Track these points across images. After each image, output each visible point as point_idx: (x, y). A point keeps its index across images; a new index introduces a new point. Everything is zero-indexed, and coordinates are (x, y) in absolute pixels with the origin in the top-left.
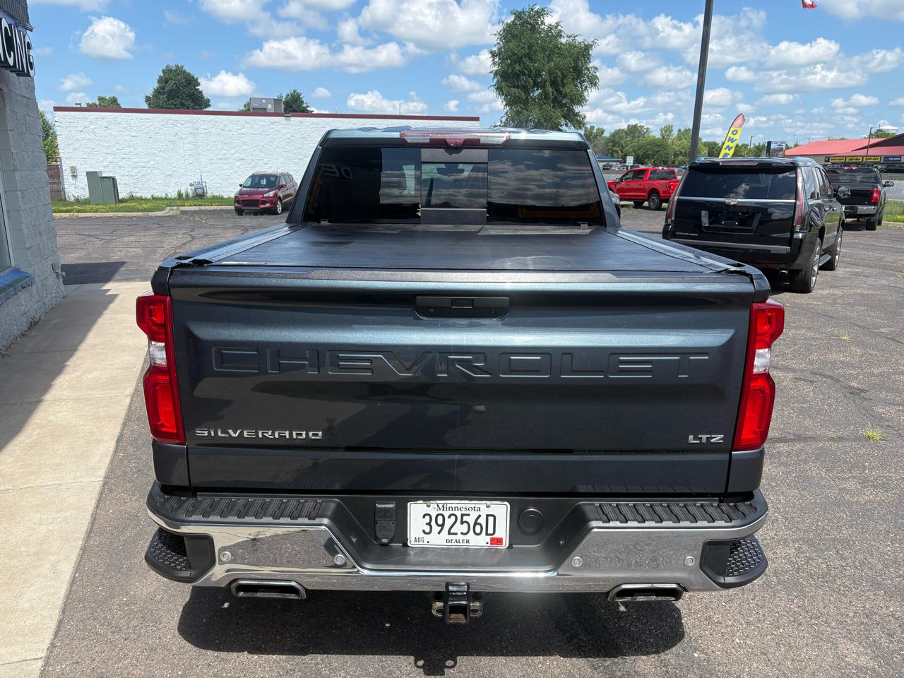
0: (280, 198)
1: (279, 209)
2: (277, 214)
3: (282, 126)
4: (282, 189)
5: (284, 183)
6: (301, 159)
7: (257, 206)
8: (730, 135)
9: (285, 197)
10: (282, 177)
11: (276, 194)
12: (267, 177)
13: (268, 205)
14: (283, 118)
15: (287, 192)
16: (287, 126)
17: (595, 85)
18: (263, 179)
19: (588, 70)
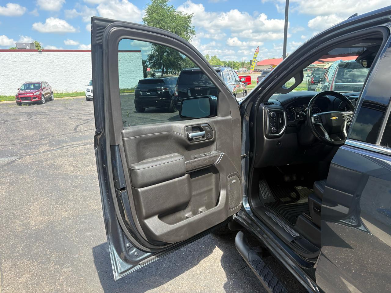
0: (43, 95)
1: (44, 101)
2: (43, 104)
3: (38, 57)
4: (44, 90)
5: (44, 87)
6: (50, 74)
7: (30, 100)
8: (255, 56)
9: (46, 94)
10: (43, 84)
11: (41, 93)
12: (34, 84)
13: (37, 99)
14: (38, 52)
15: (47, 92)
16: (40, 57)
17: (194, 35)
18: (31, 85)
19: (191, 28)
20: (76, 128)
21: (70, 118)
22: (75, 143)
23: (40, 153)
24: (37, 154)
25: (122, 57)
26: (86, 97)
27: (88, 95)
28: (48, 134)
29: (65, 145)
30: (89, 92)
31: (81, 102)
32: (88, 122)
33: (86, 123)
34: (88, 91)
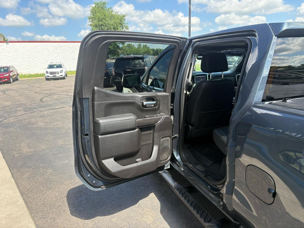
0: (11, 76)
1: (12, 81)
2: (11, 83)
3: (5, 46)
4: (12, 73)
5: (12, 70)
6: (15, 60)
7: (1, 80)
9: (13, 76)
10: (11, 68)
11: (9, 75)
12: (3, 68)
13: (6, 80)
14: (5, 43)
15: (14, 74)
16: (7, 47)
18: (2, 69)
19: (125, 24)
20: (41, 100)
21: (35, 93)
22: (43, 109)
23: (18, 116)
24: (16, 116)
25: (73, 46)
26: (46, 77)
28: (21, 104)
29: (35, 110)
30: (48, 73)
31: (42, 82)
32: (50, 95)
33: (48, 96)
34: (46, 73)
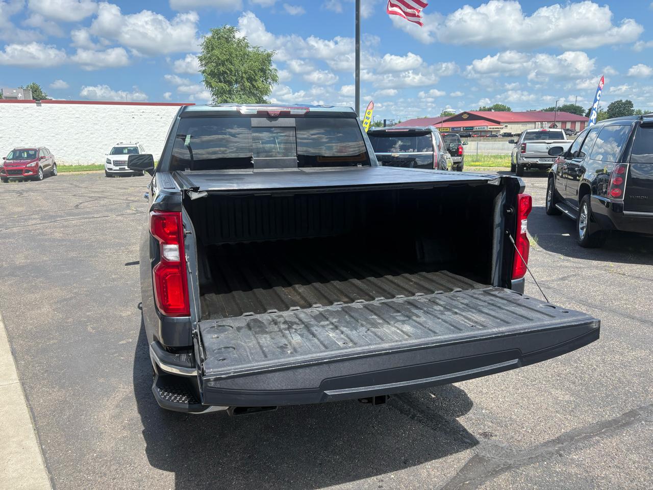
0: (40, 167)
1: (41, 176)
2: (40, 180)
3: (35, 110)
4: (42, 160)
5: (43, 155)
6: (53, 136)
7: (21, 174)
8: (367, 115)
9: (45, 166)
10: (41, 152)
11: (37, 164)
12: (27, 150)
13: (31, 173)
14: (35, 104)
15: (46, 163)
16: (39, 111)
17: (276, 81)
18: (24, 153)
20: (77, 205)
21: (74, 195)
22: (72, 217)
23: (28, 225)
24: (25, 226)
26: (106, 171)
27: (108, 169)
28: (41, 210)
29: (58, 219)
30: (110, 163)
31: (98, 179)
32: (96, 199)
33: (93, 200)
34: (108, 163)
